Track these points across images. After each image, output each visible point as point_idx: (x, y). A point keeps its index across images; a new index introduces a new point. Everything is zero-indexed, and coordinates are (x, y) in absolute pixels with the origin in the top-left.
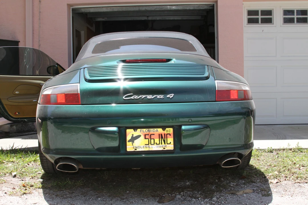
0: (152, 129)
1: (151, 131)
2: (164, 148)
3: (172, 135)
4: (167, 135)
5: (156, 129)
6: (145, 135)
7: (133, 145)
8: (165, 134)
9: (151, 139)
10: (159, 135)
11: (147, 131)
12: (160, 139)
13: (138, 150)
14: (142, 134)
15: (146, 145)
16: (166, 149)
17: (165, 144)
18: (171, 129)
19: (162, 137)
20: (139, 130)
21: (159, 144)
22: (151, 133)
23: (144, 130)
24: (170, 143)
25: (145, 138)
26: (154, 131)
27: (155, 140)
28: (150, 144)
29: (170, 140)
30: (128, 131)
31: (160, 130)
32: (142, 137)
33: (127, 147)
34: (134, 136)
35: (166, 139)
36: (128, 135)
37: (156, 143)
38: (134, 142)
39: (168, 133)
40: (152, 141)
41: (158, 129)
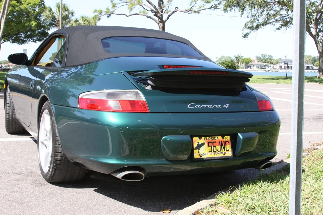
0: (214, 137)
1: (213, 139)
2: (224, 155)
3: (230, 142)
4: (226, 142)
5: (217, 137)
6: (209, 143)
7: (198, 152)
8: (224, 142)
9: (213, 146)
10: (220, 142)
11: (209, 138)
12: (221, 146)
13: (203, 157)
14: (206, 141)
15: (209, 152)
16: (225, 156)
17: (225, 151)
18: (229, 137)
19: (222, 145)
20: (203, 138)
21: (220, 151)
22: (213, 140)
23: (208, 138)
24: (229, 149)
25: (209, 146)
26: (215, 138)
27: (217, 147)
28: (213, 151)
29: (229, 147)
30: (194, 139)
31: (220, 138)
32: (206, 145)
33: (195, 154)
34: (199, 144)
35: (225, 146)
36: (195, 142)
37: (218, 150)
38: (199, 150)
39: (227, 140)
40: (215, 148)
41: (219, 137)
